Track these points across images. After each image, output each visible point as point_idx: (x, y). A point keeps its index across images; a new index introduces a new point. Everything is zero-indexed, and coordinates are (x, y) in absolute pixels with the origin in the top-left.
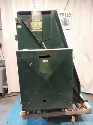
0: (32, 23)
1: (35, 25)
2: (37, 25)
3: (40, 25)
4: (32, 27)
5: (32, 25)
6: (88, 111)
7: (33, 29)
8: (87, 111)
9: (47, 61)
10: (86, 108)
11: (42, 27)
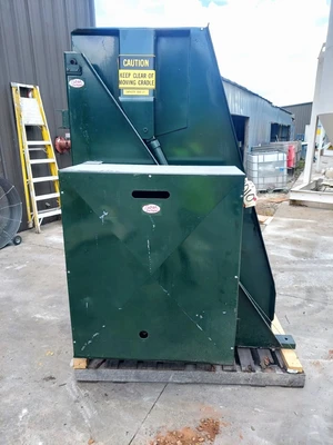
0: (121, 71)
1: (131, 78)
2: (137, 80)
3: (147, 79)
4: (120, 86)
5: (120, 79)
6: (290, 377)
7: (125, 92)
8: (287, 380)
9: (158, 209)
10: (285, 368)
11: (154, 87)
